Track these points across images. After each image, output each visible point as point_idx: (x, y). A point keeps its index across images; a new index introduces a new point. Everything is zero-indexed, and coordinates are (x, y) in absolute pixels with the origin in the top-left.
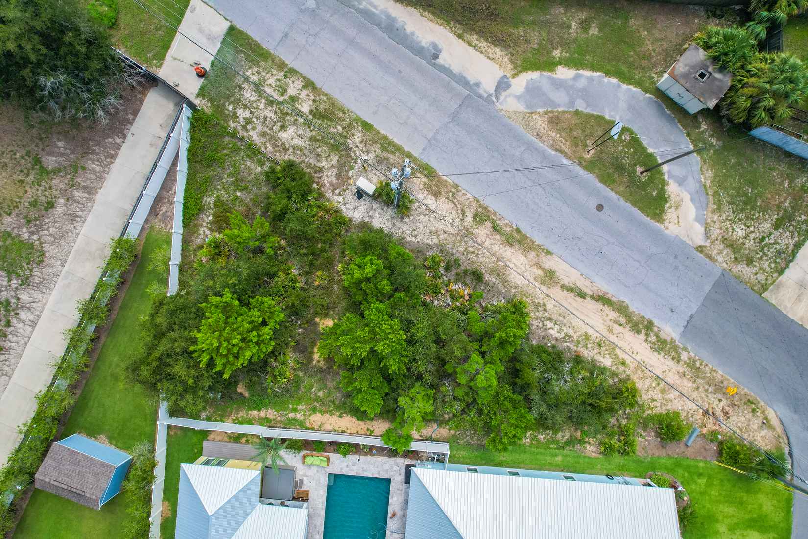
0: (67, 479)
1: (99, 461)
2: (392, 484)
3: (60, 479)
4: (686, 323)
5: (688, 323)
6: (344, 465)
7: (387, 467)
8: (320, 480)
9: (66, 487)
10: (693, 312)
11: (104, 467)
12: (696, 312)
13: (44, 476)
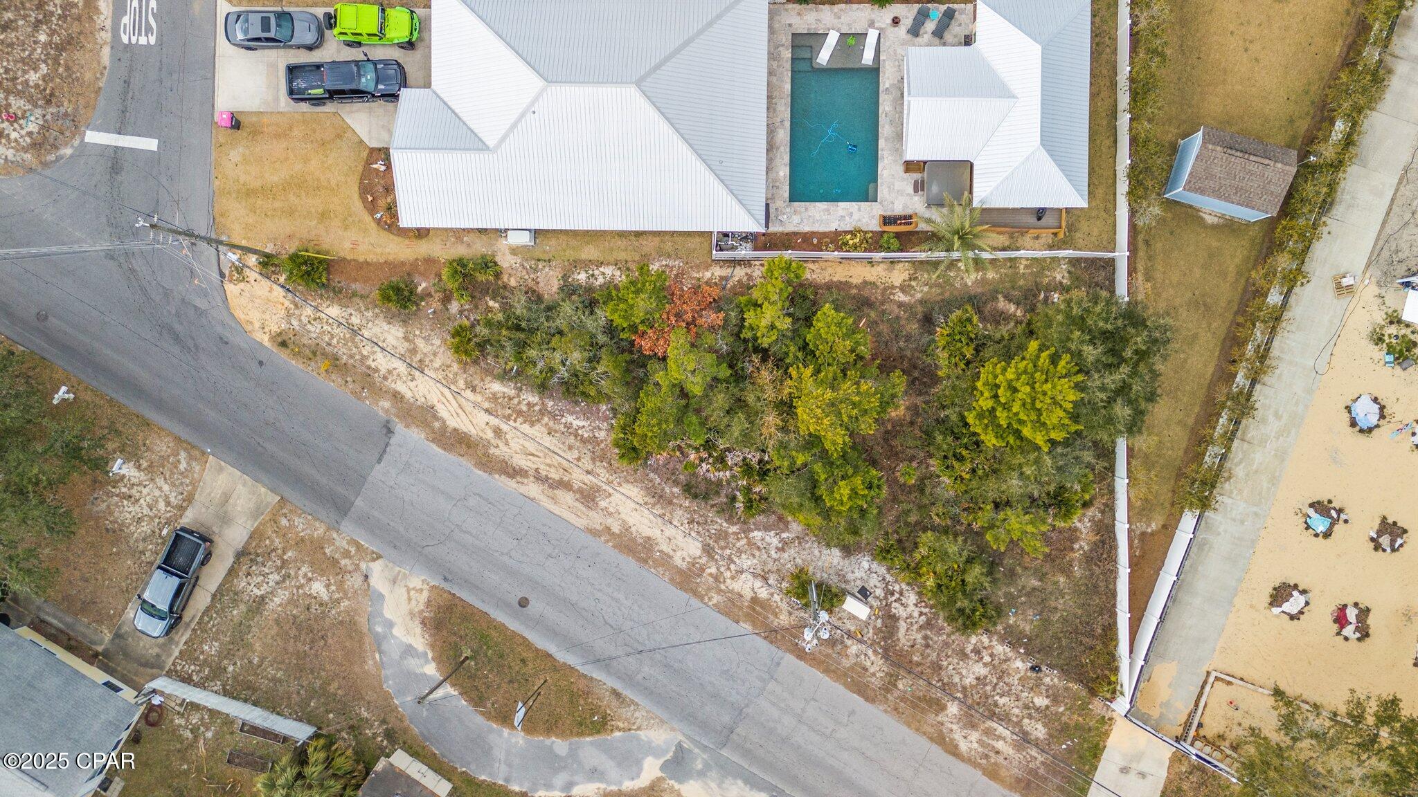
0: (1251, 168)
1: (1208, 196)
2: (787, 195)
3: (1260, 168)
4: (388, 449)
5: (385, 451)
6: (856, 216)
7: (796, 219)
8: (889, 191)
9: (1252, 158)
10: (378, 467)
11: (1200, 188)
12: (373, 466)
13: (1283, 170)
